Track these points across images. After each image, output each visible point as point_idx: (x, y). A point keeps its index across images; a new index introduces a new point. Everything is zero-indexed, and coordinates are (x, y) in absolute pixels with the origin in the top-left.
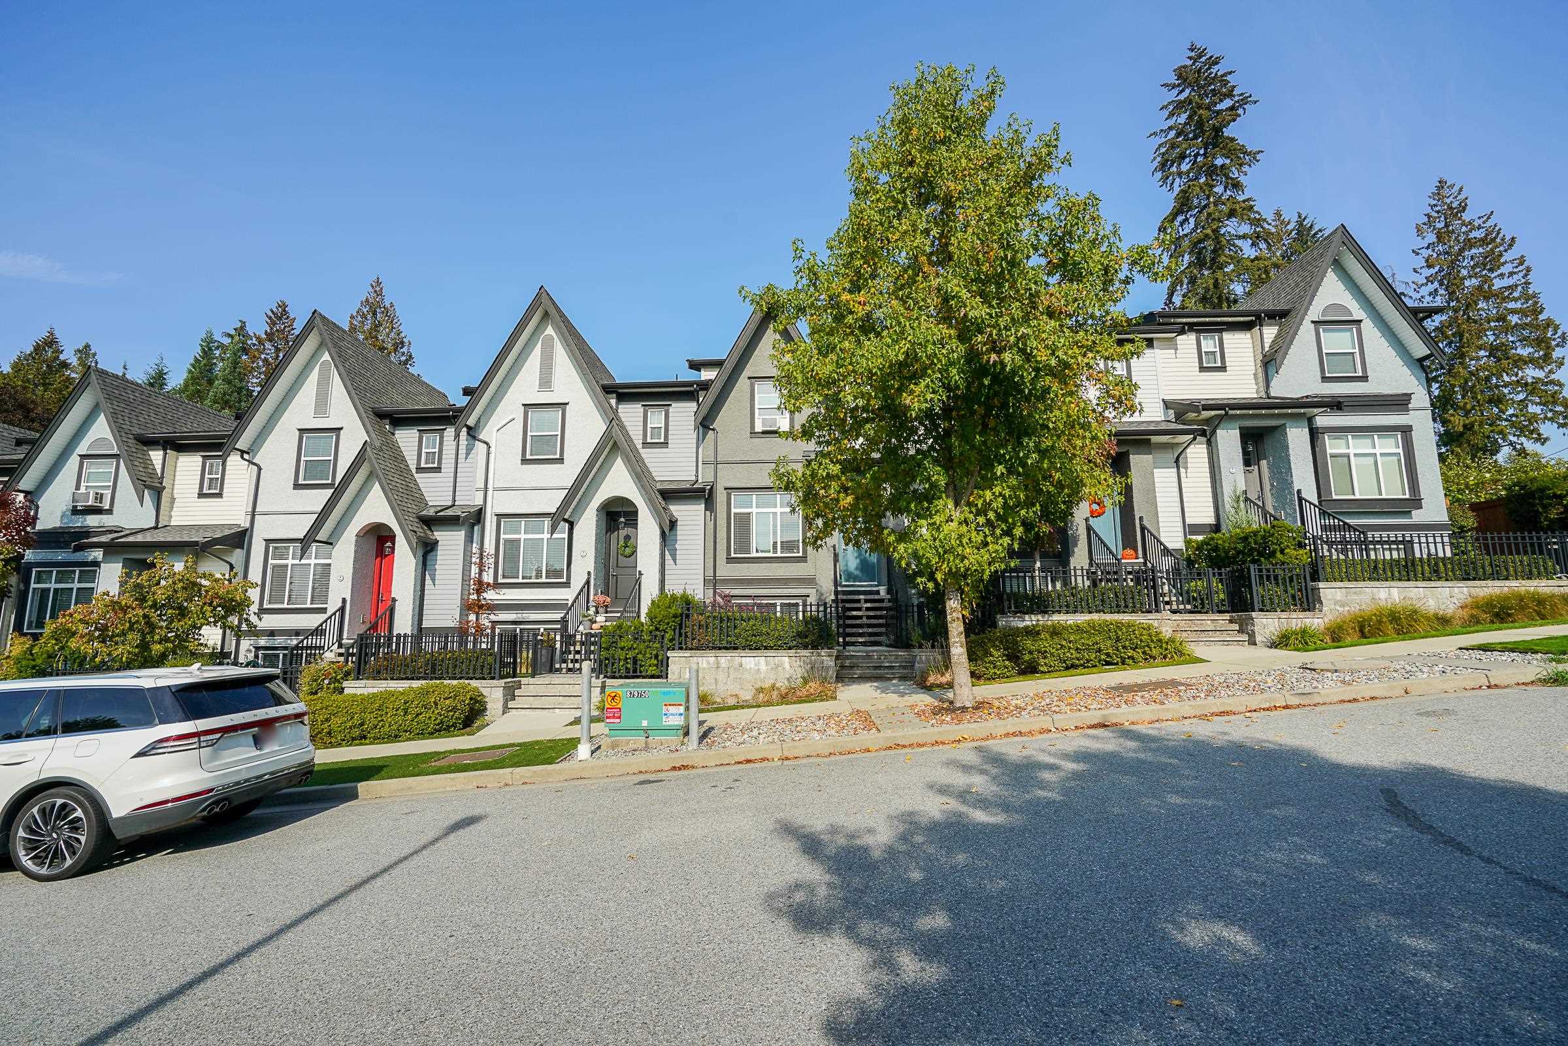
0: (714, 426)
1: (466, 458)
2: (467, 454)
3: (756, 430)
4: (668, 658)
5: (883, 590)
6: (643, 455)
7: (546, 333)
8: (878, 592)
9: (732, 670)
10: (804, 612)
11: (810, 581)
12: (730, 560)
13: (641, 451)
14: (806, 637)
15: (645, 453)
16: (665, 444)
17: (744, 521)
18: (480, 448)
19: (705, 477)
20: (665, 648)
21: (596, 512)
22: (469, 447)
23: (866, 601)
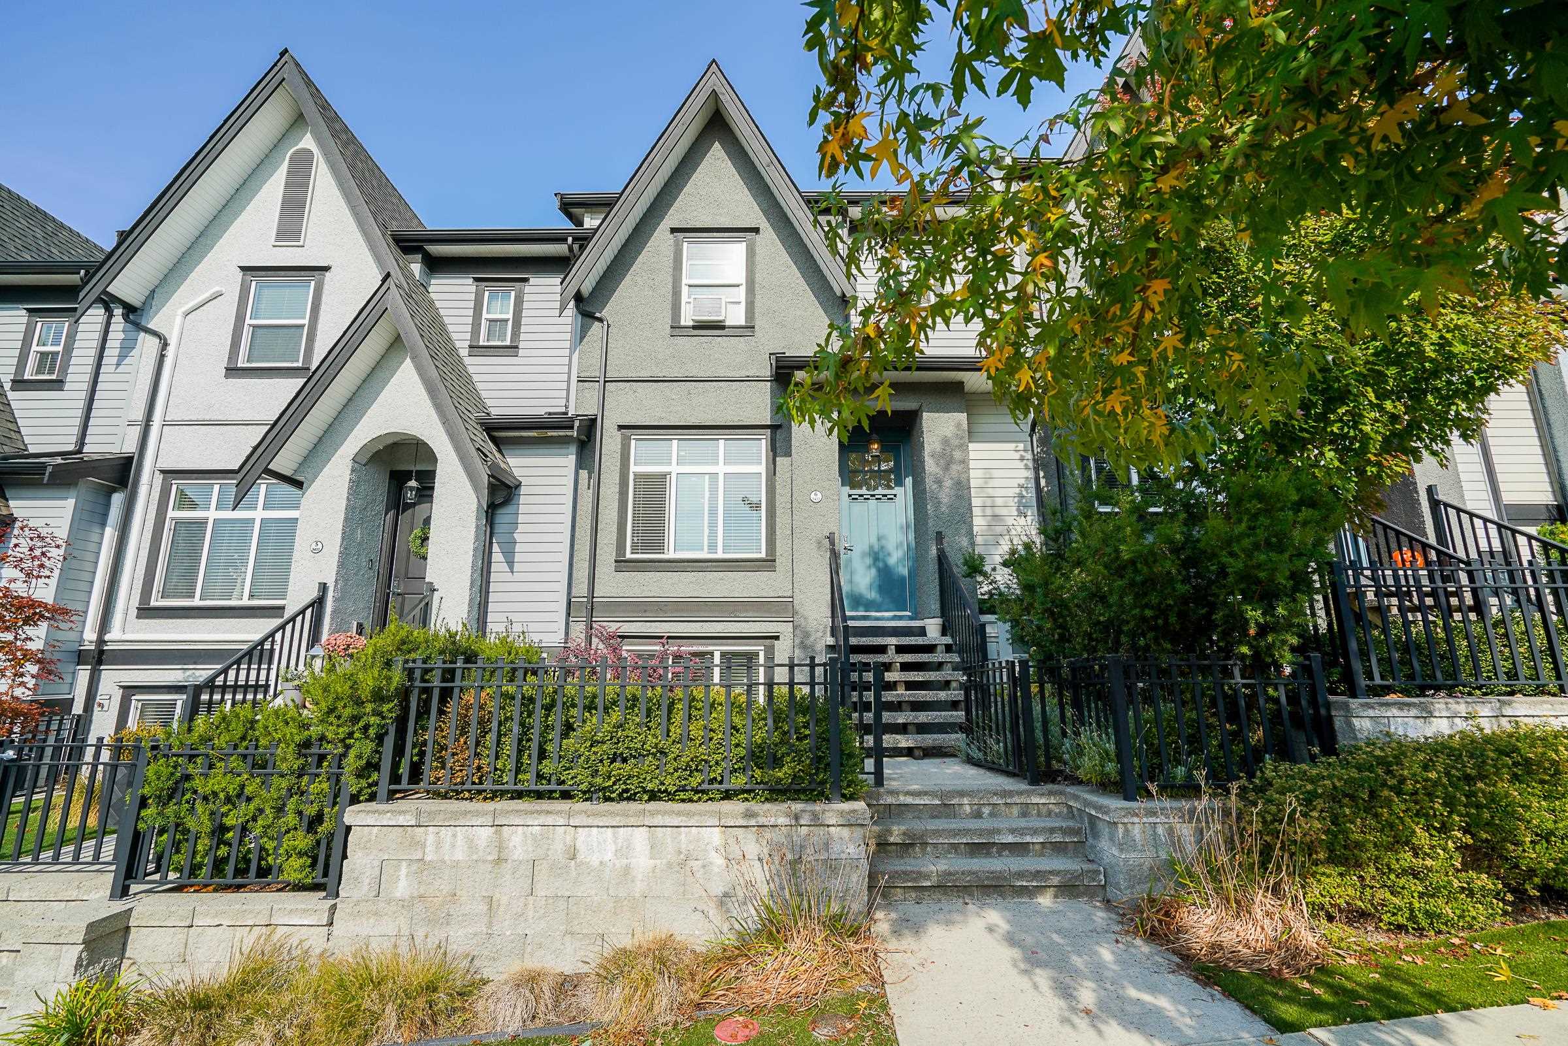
0: (604, 314)
1: (118, 365)
2: (122, 357)
3: (683, 323)
4: (348, 829)
5: (933, 628)
6: (471, 370)
7: (301, 145)
8: (922, 632)
9: (543, 869)
10: (770, 685)
11: (783, 608)
12: (622, 564)
13: (467, 361)
14: (777, 762)
15: (476, 366)
16: (513, 349)
17: (655, 487)
18: (147, 346)
19: (582, 405)
20: (344, 798)
21: (350, 464)
22: (128, 344)
23: (900, 649)
